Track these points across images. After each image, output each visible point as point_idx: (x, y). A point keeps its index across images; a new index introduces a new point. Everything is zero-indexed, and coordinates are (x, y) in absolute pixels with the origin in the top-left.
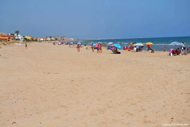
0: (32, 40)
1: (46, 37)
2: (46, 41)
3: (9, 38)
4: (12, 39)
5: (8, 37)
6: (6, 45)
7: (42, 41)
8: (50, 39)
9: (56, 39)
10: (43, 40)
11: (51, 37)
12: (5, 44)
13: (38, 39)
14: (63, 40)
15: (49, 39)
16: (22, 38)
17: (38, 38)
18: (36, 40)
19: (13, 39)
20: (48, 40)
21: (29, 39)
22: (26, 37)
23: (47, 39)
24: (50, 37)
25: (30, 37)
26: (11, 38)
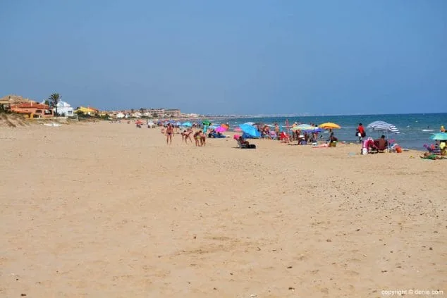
0: (97, 116)
1: (132, 110)
2: (129, 118)
3: (37, 111)
4: (46, 114)
5: (36, 109)
6: (14, 126)
7: (120, 119)
8: (140, 114)
9: (155, 114)
10: (124, 118)
11: (142, 111)
12: (11, 125)
13: (111, 115)
14: (172, 117)
15: (137, 114)
16: (70, 112)
17: (112, 113)
18: (106, 118)
19: (48, 114)
20: (134, 117)
21: (89, 113)
22: (82, 109)
23: (133, 115)
24: (142, 109)
25: (91, 110)
26: (43, 110)
